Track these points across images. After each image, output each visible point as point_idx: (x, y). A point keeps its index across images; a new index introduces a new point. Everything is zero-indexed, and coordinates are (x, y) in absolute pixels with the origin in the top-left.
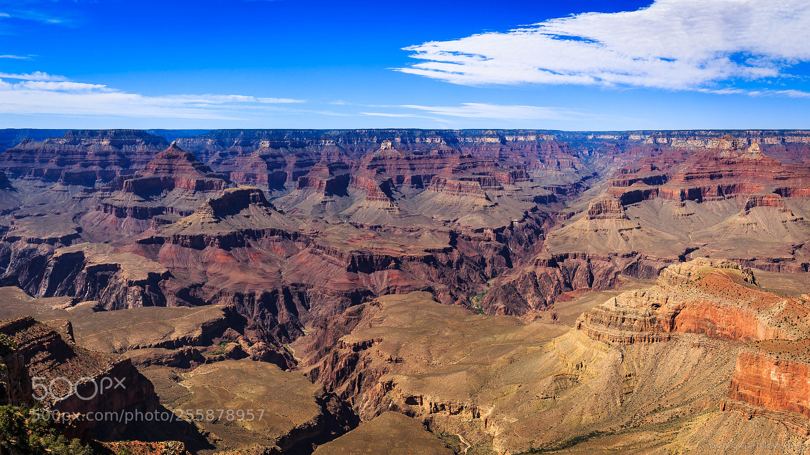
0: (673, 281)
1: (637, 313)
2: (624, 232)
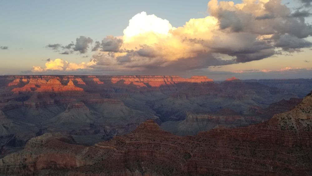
0: (34, 146)
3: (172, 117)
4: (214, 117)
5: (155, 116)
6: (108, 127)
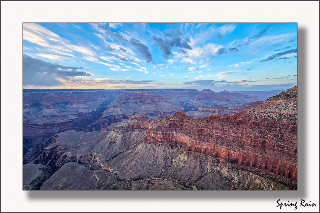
0: (132, 119)
1: (125, 126)
2: (121, 110)
3: (192, 109)
4: (213, 110)
5: (184, 109)
6: (162, 113)
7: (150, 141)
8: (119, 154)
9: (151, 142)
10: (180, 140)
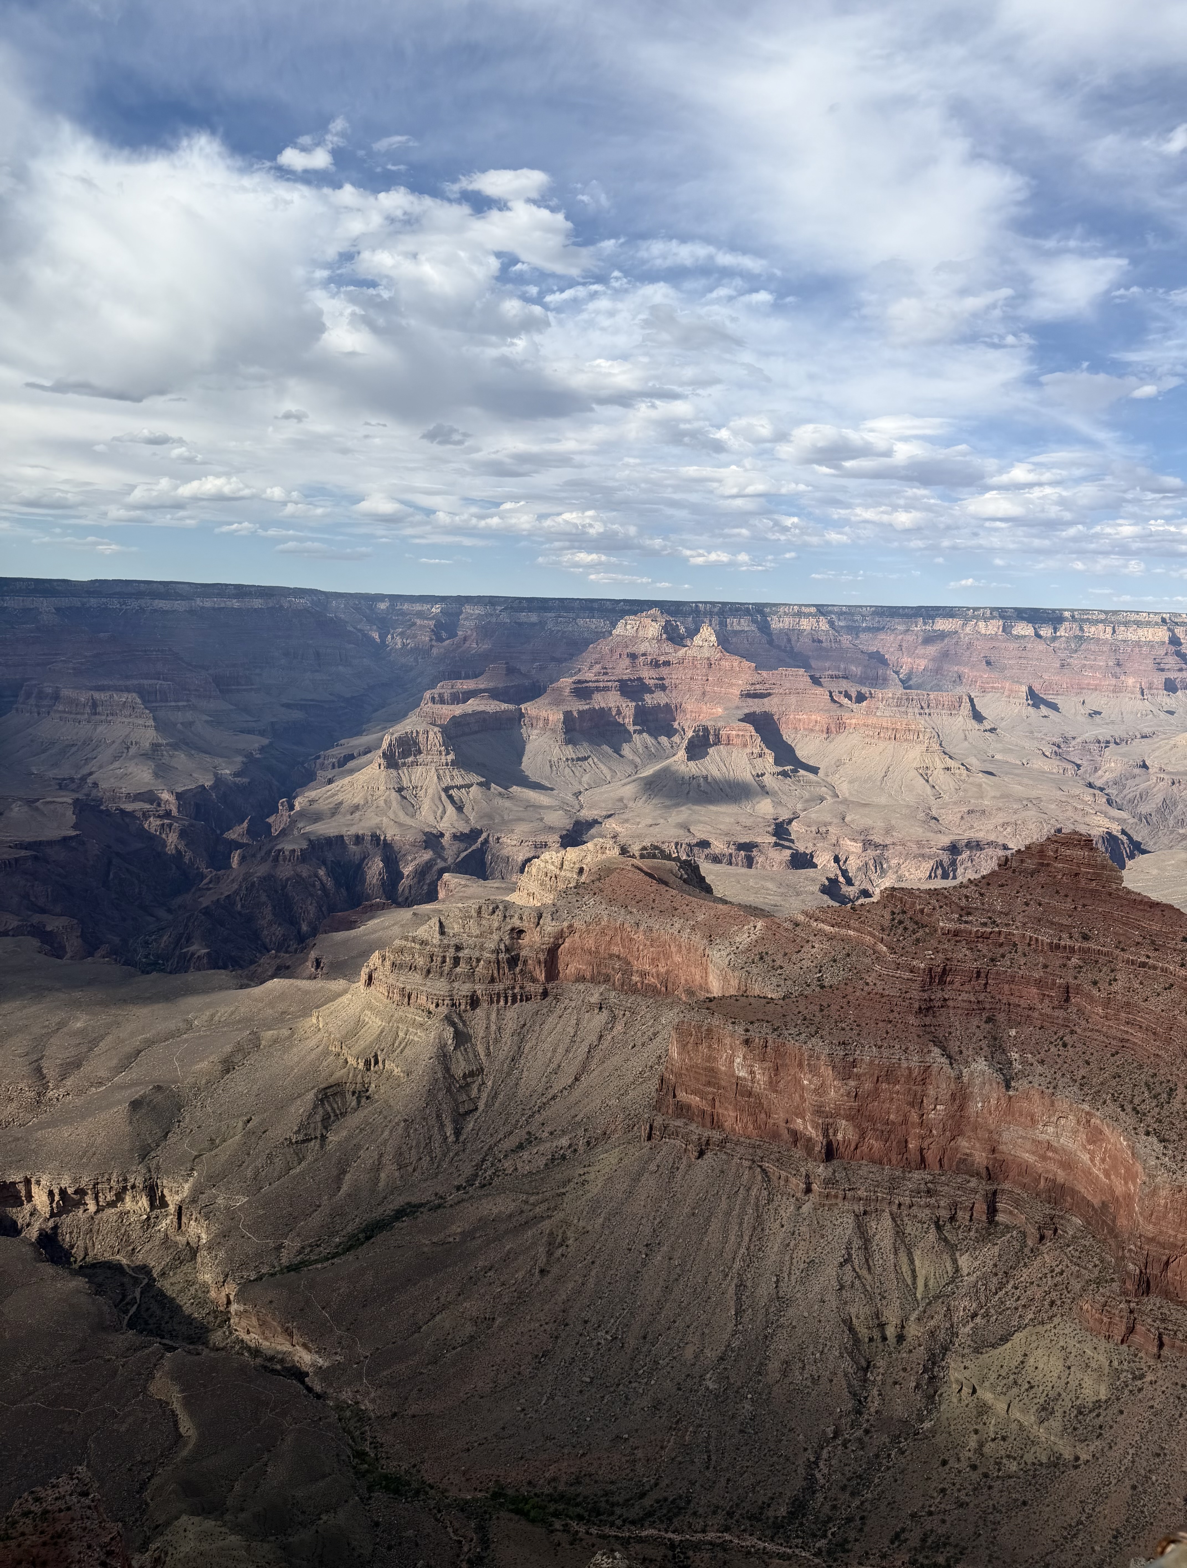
0: (549, 882)
1: (482, 948)
2: (454, 792)
5: (1102, 821)
6: (852, 845)
7: (715, 1123)
8: (400, 1214)
9: (716, 1136)
10: (1044, 1158)
